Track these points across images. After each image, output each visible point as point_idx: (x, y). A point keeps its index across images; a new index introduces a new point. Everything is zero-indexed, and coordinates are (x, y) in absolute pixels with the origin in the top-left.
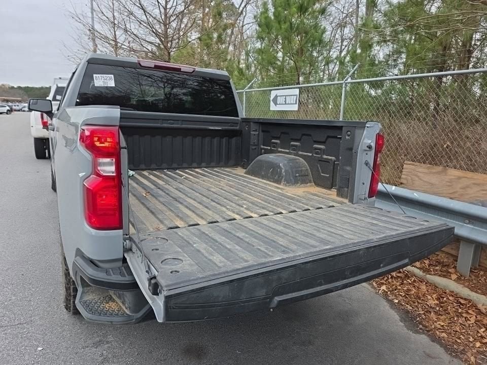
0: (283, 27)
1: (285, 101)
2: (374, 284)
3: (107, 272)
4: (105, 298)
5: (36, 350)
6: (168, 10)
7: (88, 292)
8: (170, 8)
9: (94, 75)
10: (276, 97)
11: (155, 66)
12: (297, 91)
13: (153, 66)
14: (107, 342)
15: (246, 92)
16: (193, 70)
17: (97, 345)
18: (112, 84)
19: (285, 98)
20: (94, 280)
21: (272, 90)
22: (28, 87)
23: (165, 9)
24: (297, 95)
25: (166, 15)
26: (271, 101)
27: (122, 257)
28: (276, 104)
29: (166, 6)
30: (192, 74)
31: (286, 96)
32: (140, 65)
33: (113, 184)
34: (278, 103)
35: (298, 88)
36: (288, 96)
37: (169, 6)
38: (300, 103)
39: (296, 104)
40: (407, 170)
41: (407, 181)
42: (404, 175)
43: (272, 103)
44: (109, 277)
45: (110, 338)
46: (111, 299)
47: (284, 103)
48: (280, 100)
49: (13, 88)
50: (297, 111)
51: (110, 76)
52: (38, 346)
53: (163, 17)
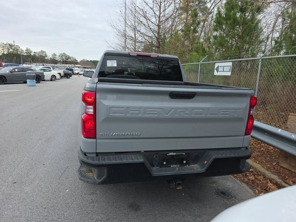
0: (228, 22)
1: (223, 70)
2: (257, 191)
3: (88, 158)
4: (89, 170)
5: (66, 191)
6: (161, 18)
7: (83, 166)
8: (162, 17)
9: (107, 61)
10: (218, 67)
11: (137, 55)
12: (230, 64)
13: (136, 55)
14: (96, 194)
15: (201, 64)
16: (157, 56)
17: (91, 194)
18: (115, 65)
19: (223, 68)
20: (83, 161)
21: (216, 63)
22: (95, 61)
23: (159, 18)
24: (231, 66)
25: (159, 21)
26: (215, 70)
27: (95, 152)
28: (218, 71)
29: (160, 15)
30: (157, 58)
31: (224, 66)
32: (130, 55)
33: (92, 118)
34: (219, 71)
35: (232, 61)
36: (225, 66)
37: (161, 16)
38: (232, 71)
39: (230, 71)
40: (291, 119)
41: (291, 126)
42: (289, 122)
43: (215, 71)
44: (88, 160)
45: (98, 192)
46: (91, 171)
47: (223, 71)
48: (220, 69)
49: (88, 61)
50: (230, 76)
51: (115, 61)
52: (67, 190)
53: (158, 22)
